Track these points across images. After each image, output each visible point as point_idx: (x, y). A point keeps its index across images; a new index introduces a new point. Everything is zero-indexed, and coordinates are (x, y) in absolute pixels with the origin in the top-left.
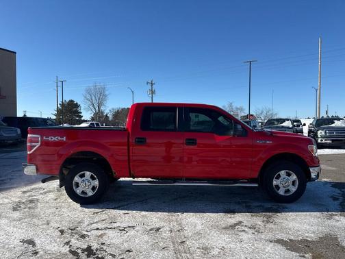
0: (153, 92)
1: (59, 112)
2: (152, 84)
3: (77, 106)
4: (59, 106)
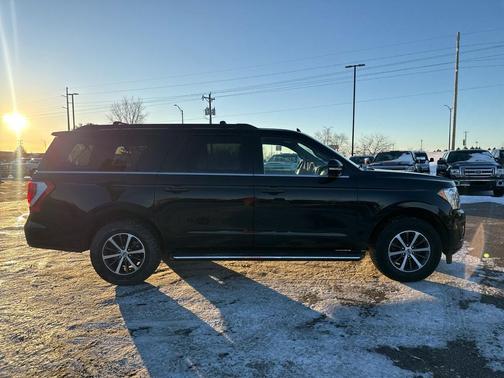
0: (210, 112)
2: (210, 100)
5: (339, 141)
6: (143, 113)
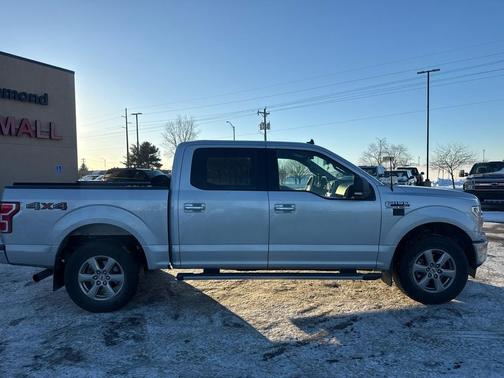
0: (265, 126)
1: (130, 160)
2: (265, 114)
3: (153, 150)
4: (130, 151)
5: (397, 153)
6: (195, 130)
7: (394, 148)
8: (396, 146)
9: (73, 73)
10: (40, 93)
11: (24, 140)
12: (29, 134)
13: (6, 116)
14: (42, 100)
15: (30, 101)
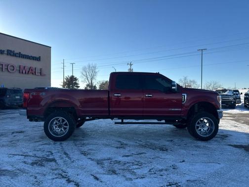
2: (131, 65)
3: (76, 79)
4: (65, 79)
5: (192, 84)
7: (191, 81)
8: (192, 80)
9: (50, 47)
10: (37, 56)
11: (30, 76)
12: (33, 73)
13: (24, 66)
14: (38, 59)
15: (34, 59)
